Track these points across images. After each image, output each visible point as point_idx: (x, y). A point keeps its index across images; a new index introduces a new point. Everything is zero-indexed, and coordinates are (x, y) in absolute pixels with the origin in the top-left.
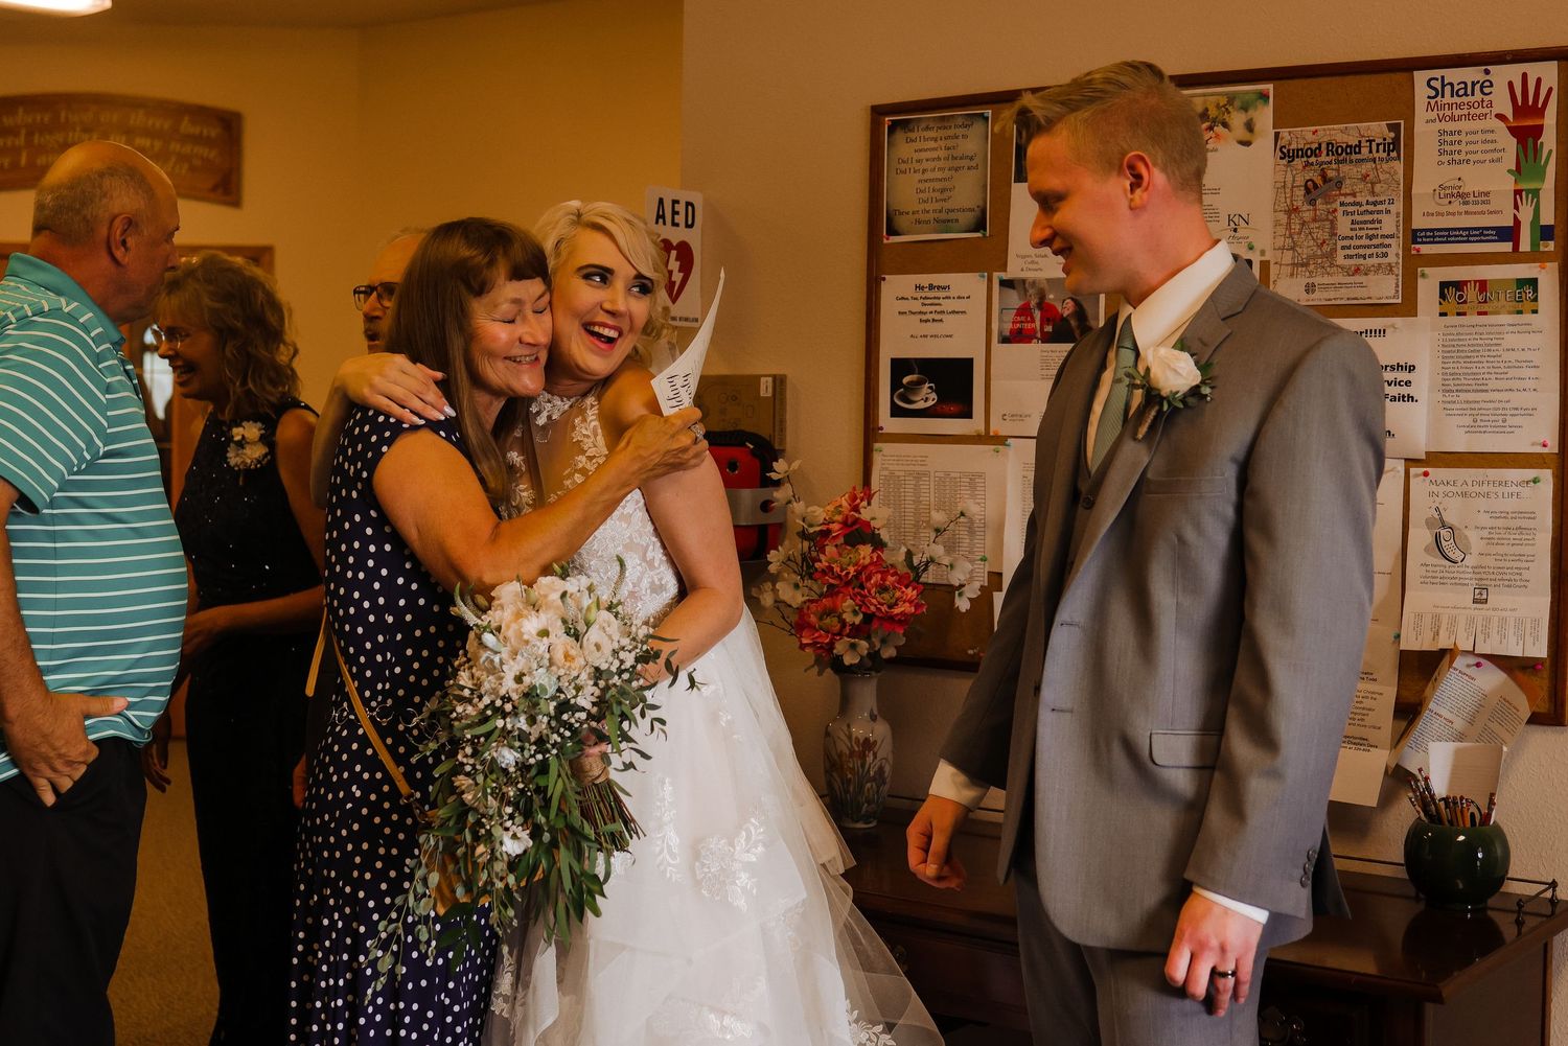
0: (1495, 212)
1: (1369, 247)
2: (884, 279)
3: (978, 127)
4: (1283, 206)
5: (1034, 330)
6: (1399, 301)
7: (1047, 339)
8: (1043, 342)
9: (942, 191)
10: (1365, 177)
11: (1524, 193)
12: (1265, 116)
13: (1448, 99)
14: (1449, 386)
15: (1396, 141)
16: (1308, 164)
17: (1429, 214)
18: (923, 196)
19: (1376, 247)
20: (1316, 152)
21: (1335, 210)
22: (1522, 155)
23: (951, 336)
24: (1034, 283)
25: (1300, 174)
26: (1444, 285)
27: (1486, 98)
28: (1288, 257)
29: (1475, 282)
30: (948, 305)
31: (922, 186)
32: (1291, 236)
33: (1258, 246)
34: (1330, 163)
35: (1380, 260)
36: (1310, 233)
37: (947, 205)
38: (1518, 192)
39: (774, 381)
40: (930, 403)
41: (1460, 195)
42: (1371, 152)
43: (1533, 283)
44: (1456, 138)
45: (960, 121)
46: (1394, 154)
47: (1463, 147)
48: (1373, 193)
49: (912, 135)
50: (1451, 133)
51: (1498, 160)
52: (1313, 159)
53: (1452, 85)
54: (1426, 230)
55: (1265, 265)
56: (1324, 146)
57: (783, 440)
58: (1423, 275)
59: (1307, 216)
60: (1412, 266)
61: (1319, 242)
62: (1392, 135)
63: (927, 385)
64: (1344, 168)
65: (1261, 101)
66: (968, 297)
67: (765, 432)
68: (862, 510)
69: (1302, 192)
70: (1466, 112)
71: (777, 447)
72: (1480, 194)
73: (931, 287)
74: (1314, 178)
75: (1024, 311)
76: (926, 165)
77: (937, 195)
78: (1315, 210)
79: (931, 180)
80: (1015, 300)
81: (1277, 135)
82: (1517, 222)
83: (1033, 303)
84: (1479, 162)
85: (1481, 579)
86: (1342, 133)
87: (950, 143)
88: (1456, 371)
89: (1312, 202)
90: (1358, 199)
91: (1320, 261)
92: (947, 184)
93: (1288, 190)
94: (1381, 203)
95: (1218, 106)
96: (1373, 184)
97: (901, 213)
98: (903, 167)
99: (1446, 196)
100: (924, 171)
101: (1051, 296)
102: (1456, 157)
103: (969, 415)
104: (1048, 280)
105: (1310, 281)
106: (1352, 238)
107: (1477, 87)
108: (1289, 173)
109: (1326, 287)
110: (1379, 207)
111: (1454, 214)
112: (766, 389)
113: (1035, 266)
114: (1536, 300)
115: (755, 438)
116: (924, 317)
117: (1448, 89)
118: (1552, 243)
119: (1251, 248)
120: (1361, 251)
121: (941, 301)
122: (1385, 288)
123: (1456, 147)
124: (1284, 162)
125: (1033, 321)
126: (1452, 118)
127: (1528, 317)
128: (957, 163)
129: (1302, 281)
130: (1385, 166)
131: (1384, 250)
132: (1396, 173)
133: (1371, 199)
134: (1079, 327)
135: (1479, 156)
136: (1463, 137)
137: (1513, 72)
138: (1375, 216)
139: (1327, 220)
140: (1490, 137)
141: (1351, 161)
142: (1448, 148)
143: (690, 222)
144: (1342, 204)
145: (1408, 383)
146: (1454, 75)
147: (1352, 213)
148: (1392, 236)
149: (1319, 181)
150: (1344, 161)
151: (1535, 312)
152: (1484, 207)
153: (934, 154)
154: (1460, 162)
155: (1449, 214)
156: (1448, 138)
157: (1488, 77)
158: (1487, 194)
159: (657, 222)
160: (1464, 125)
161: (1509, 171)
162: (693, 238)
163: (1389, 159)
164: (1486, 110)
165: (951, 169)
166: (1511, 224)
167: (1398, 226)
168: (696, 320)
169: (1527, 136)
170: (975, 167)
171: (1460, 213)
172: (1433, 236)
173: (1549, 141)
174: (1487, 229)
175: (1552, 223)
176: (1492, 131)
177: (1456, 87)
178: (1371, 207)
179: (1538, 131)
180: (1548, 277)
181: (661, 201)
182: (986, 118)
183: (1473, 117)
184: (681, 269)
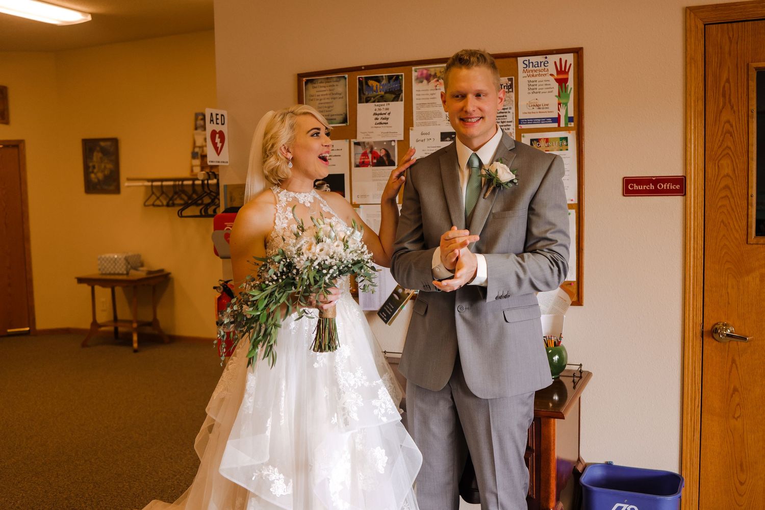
0: (551, 112)
3: (342, 81)
5: (369, 162)
7: (374, 165)
8: (373, 166)
9: (329, 107)
11: (562, 105)
13: (531, 68)
15: (511, 85)
17: (525, 113)
19: (505, 126)
22: (560, 89)
23: (334, 165)
24: (368, 143)
26: (532, 140)
27: (546, 68)
29: (544, 139)
31: (320, 105)
37: (331, 113)
38: (559, 104)
41: (537, 105)
43: (566, 139)
44: (535, 83)
45: (335, 79)
46: (511, 90)
47: (537, 87)
49: (315, 85)
50: (533, 82)
51: (551, 92)
53: (532, 63)
54: (524, 119)
58: (523, 137)
60: (519, 134)
62: (510, 82)
63: (326, 185)
66: (341, 150)
70: (538, 73)
72: (545, 105)
75: (365, 154)
76: (322, 97)
77: (327, 109)
79: (324, 103)
80: (360, 150)
82: (559, 116)
83: (368, 151)
84: (544, 92)
87: (331, 88)
92: (331, 105)
94: (506, 109)
95: (440, 72)
98: (312, 98)
99: (531, 106)
100: (321, 100)
101: (375, 148)
102: (535, 91)
104: (374, 142)
107: (542, 64)
110: (506, 111)
111: (535, 113)
113: (368, 137)
114: (567, 145)
117: (531, 64)
118: (573, 124)
123: (535, 87)
125: (368, 158)
126: (533, 76)
127: (565, 152)
128: (335, 96)
130: (508, 95)
131: (508, 127)
132: (512, 97)
134: (387, 160)
135: (544, 90)
136: (537, 83)
137: (556, 58)
138: (504, 114)
140: (548, 83)
142: (532, 87)
143: (223, 122)
146: (533, 59)
148: (511, 122)
151: (567, 150)
152: (547, 110)
153: (325, 93)
154: (536, 93)
155: (533, 113)
156: (532, 84)
157: (546, 60)
158: (547, 105)
159: (210, 123)
160: (538, 78)
161: (556, 96)
162: (224, 129)
163: (509, 92)
164: (546, 73)
165: (332, 99)
166: (557, 116)
167: (513, 118)
168: (227, 162)
169: (562, 82)
170: (342, 98)
171: (537, 112)
172: (527, 121)
173: (571, 84)
174: (548, 118)
175: (573, 116)
176: (549, 81)
177: (534, 64)
178: (503, 111)
179: (566, 80)
180: (572, 137)
181: (212, 114)
182: (346, 78)
183: (541, 75)
184: (220, 142)
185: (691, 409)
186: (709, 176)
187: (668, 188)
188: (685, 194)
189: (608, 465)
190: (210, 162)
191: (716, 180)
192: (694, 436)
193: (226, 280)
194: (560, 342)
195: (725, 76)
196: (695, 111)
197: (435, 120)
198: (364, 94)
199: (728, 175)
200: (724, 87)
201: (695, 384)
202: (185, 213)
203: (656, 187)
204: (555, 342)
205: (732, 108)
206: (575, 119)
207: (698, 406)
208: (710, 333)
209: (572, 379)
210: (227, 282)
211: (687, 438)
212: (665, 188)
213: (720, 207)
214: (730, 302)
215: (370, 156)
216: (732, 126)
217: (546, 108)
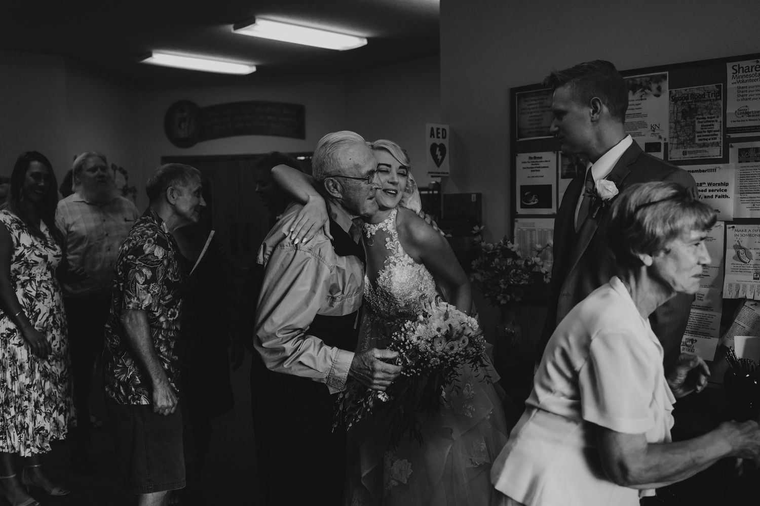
1: (709, 135)
2: (517, 155)
4: (673, 120)
6: (722, 157)
10: (706, 108)
12: (665, 85)
14: (743, 191)
15: (719, 92)
16: (683, 103)
17: (733, 121)
18: (531, 122)
19: (712, 135)
20: (686, 98)
21: (695, 121)
23: (543, 176)
25: (680, 107)
26: (740, 150)
27: (757, 72)
28: (675, 141)
29: (754, 148)
30: (542, 164)
31: (531, 118)
32: (677, 132)
33: (663, 136)
34: (692, 102)
35: (713, 141)
36: (685, 131)
37: (540, 126)
39: (477, 196)
40: (535, 203)
41: (746, 113)
42: (709, 97)
44: (745, 89)
45: (544, 93)
46: (718, 98)
47: (748, 93)
48: (710, 114)
49: (527, 99)
50: (743, 88)
52: (685, 101)
53: (743, 68)
54: (732, 128)
55: (666, 145)
56: (689, 95)
57: (481, 218)
58: (732, 147)
59: (683, 124)
60: (727, 144)
61: (688, 134)
62: (718, 89)
63: (534, 196)
64: (698, 104)
65: (664, 78)
66: (549, 161)
67: (473, 215)
68: (508, 245)
69: (681, 114)
70: (749, 79)
71: (478, 220)
72: (755, 112)
73: (535, 158)
74: (686, 109)
75: (571, 165)
76: (532, 110)
77: (537, 122)
78: (686, 121)
79: (535, 116)
80: (568, 161)
81: (670, 92)
83: (574, 163)
84: (755, 99)
85: (757, 270)
86: (698, 90)
88: (746, 185)
89: (685, 118)
90: (704, 116)
91: (688, 142)
93: (675, 114)
94: (714, 117)
95: (646, 82)
96: (710, 110)
97: (523, 129)
98: (523, 111)
99: (740, 114)
100: (531, 113)
102: (745, 97)
103: (550, 207)
105: (685, 150)
106: (701, 132)
107: (754, 69)
108: (676, 107)
109: (691, 152)
110: (713, 119)
111: (744, 121)
112: (473, 199)
115: (469, 217)
116: (533, 169)
117: (741, 70)
119: (660, 137)
120: (706, 138)
121: (539, 163)
122: (716, 152)
123: (744, 94)
124: (673, 103)
125: (574, 169)
126: (743, 82)
129: (682, 150)
130: (715, 102)
131: (715, 137)
132: (720, 105)
133: (710, 116)
135: (755, 97)
136: (748, 89)
138: (711, 123)
139: (691, 125)
140: (758, 88)
141: (701, 101)
142: (741, 94)
143: (444, 136)
144: (698, 119)
145: (726, 190)
146: (744, 64)
147: (702, 122)
148: (718, 131)
149: (688, 110)
150: (698, 101)
152: (757, 118)
153: (535, 106)
154: (746, 100)
155: (742, 121)
156: (741, 90)
157: (758, 64)
158: (758, 112)
159: (431, 137)
160: (748, 84)
162: (446, 142)
163: (717, 99)
164: (756, 78)
165: (541, 111)
167: (721, 127)
168: (448, 173)
171: (747, 121)
172: (735, 130)
174: (758, 126)
177: (745, 69)
178: (709, 120)
181: (432, 129)
183: (752, 81)
184: (441, 155)
190: (429, 173)
197: (639, 130)
215: (576, 167)
217: (757, 116)
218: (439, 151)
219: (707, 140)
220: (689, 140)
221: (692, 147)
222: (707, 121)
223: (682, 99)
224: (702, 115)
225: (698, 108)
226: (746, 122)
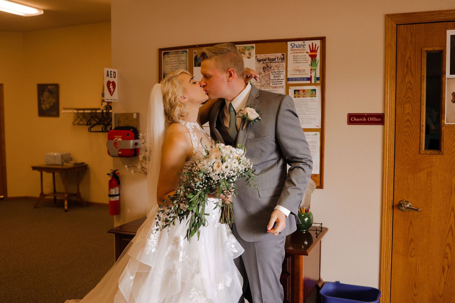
0: (306, 74)
1: (278, 82)
3: (185, 54)
4: (258, 73)
10: (277, 66)
11: (313, 70)
12: (253, 52)
13: (295, 48)
15: (284, 58)
16: (263, 63)
17: (291, 75)
18: (172, 70)
20: (265, 60)
21: (270, 74)
22: (312, 61)
25: (261, 65)
26: (295, 91)
27: (304, 48)
28: (260, 84)
29: (302, 90)
31: (172, 68)
32: (260, 79)
34: (269, 63)
35: (280, 85)
36: (264, 79)
38: (311, 70)
39: (137, 114)
41: (298, 70)
42: (278, 60)
43: (315, 90)
44: (297, 57)
45: (181, 52)
46: (283, 61)
47: (299, 59)
48: (279, 70)
49: (169, 56)
50: (296, 56)
51: (307, 62)
52: (264, 62)
53: (296, 45)
54: (291, 78)
56: (267, 59)
57: (139, 129)
58: (290, 88)
59: (264, 75)
60: (288, 87)
61: (266, 81)
62: (283, 56)
64: (272, 64)
65: (252, 48)
67: (135, 126)
69: (262, 69)
70: (299, 51)
71: (138, 130)
72: (303, 70)
74: (265, 66)
76: (172, 63)
78: (265, 73)
79: (174, 66)
81: (256, 56)
84: (303, 63)
86: (272, 56)
87: (178, 57)
89: (265, 72)
90: (275, 71)
91: (266, 85)
92: (178, 67)
93: (259, 69)
94: (281, 72)
95: (242, 49)
96: (278, 67)
97: (167, 74)
98: (167, 63)
99: (295, 71)
100: (172, 64)
102: (297, 62)
106: (274, 80)
107: (302, 46)
108: (259, 65)
111: (297, 74)
112: (135, 116)
114: (315, 94)
115: (133, 128)
117: (295, 46)
118: (319, 81)
120: (276, 83)
122: (282, 91)
123: (297, 59)
124: (258, 62)
126: (296, 53)
127: (314, 98)
128: (180, 62)
130: (281, 63)
131: (281, 83)
132: (284, 65)
133: (278, 71)
135: (303, 61)
136: (299, 57)
137: (310, 42)
138: (279, 75)
139: (268, 76)
140: (305, 57)
141: (273, 62)
142: (295, 59)
143: (115, 76)
144: (272, 72)
146: (297, 43)
147: (274, 74)
148: (283, 79)
149: (266, 67)
150: (272, 62)
151: (315, 97)
152: (304, 73)
153: (174, 60)
154: (298, 63)
155: (296, 74)
156: (295, 57)
157: (304, 43)
158: (304, 70)
159: (107, 76)
160: (299, 54)
161: (309, 65)
162: (116, 80)
163: (282, 62)
164: (304, 51)
165: (179, 64)
166: (310, 77)
167: (284, 77)
168: (117, 100)
169: (313, 57)
170: (185, 63)
172: (292, 79)
173: (318, 58)
174: (305, 78)
175: (319, 77)
176: (305, 56)
178: (278, 73)
179: (315, 56)
180: (318, 89)
181: (108, 71)
182: (187, 52)
183: (301, 53)
184: (113, 88)
185: (386, 251)
186: (398, 113)
187: (374, 120)
188: (384, 124)
189: (337, 283)
190: (106, 99)
191: (402, 116)
192: (387, 266)
193: (115, 170)
194: (309, 210)
195: (408, 55)
196: (390, 75)
198: (197, 61)
199: (409, 113)
200: (407, 62)
201: (388, 236)
202: (93, 129)
203: (367, 119)
204: (306, 210)
205: (412, 74)
206: (320, 79)
207: (390, 248)
208: (397, 206)
209: (315, 232)
210: (115, 171)
211: (383, 268)
212: (372, 120)
213: (404, 132)
214: (409, 188)
216: (412, 85)
217: (304, 72)
218: (112, 85)
219: (277, 84)
220: (267, 84)
221: (269, 88)
222: (277, 74)
223: (263, 61)
224: (274, 70)
225: (272, 66)
226: (298, 75)
